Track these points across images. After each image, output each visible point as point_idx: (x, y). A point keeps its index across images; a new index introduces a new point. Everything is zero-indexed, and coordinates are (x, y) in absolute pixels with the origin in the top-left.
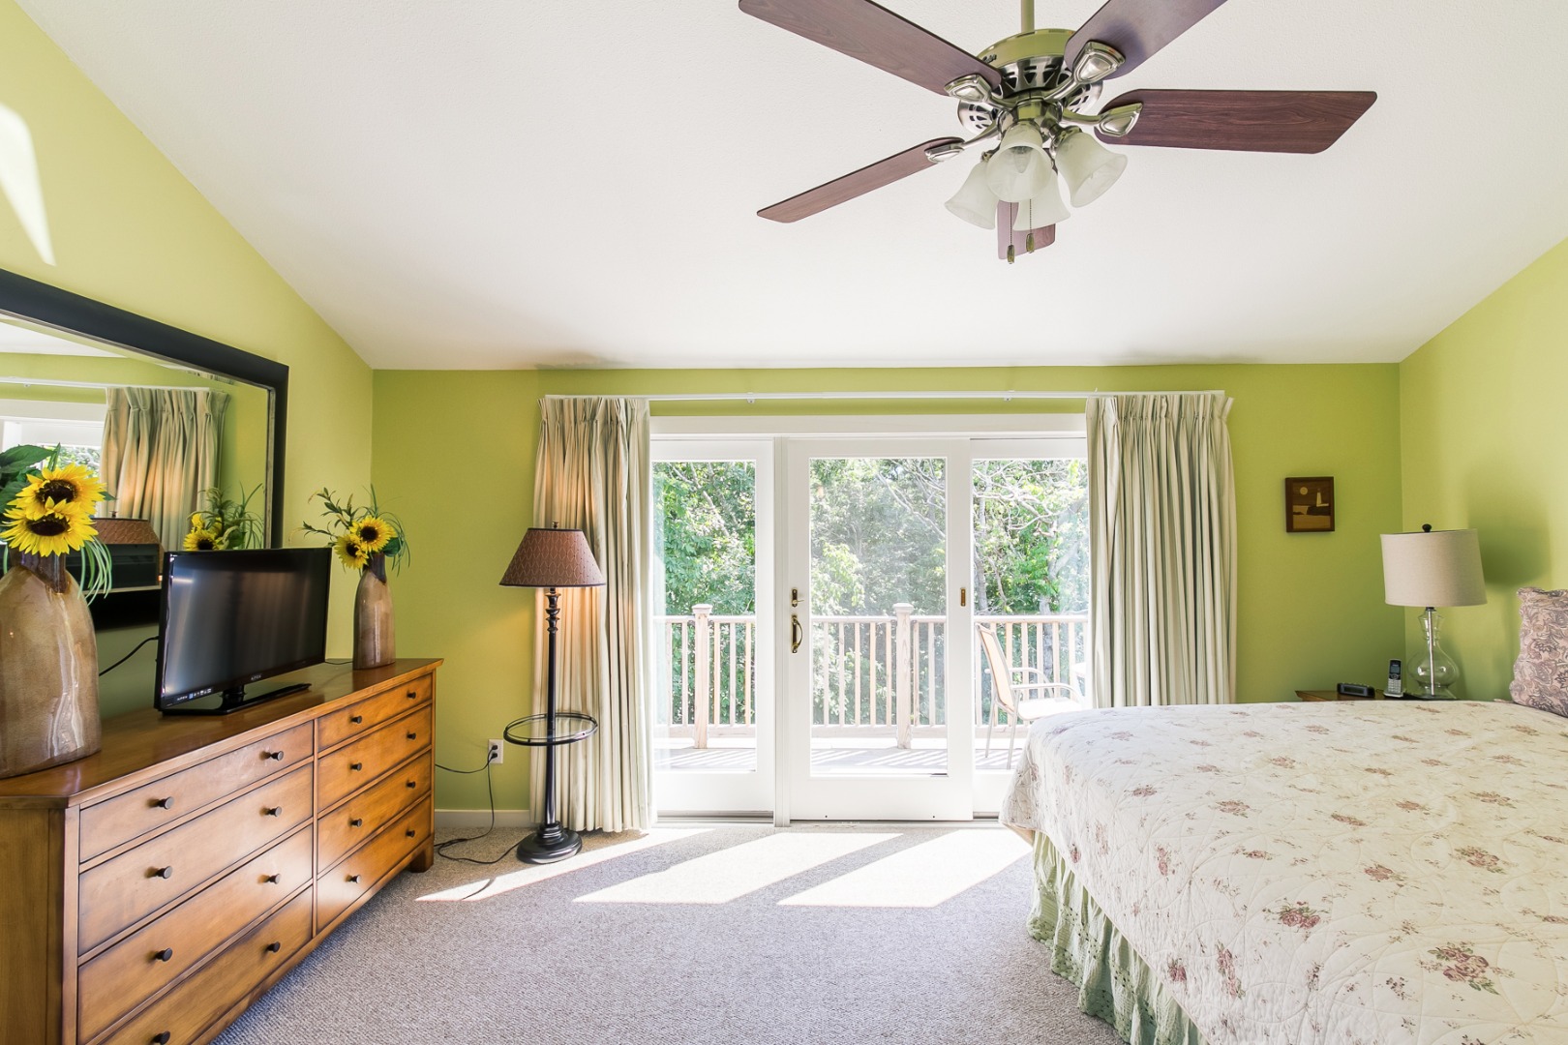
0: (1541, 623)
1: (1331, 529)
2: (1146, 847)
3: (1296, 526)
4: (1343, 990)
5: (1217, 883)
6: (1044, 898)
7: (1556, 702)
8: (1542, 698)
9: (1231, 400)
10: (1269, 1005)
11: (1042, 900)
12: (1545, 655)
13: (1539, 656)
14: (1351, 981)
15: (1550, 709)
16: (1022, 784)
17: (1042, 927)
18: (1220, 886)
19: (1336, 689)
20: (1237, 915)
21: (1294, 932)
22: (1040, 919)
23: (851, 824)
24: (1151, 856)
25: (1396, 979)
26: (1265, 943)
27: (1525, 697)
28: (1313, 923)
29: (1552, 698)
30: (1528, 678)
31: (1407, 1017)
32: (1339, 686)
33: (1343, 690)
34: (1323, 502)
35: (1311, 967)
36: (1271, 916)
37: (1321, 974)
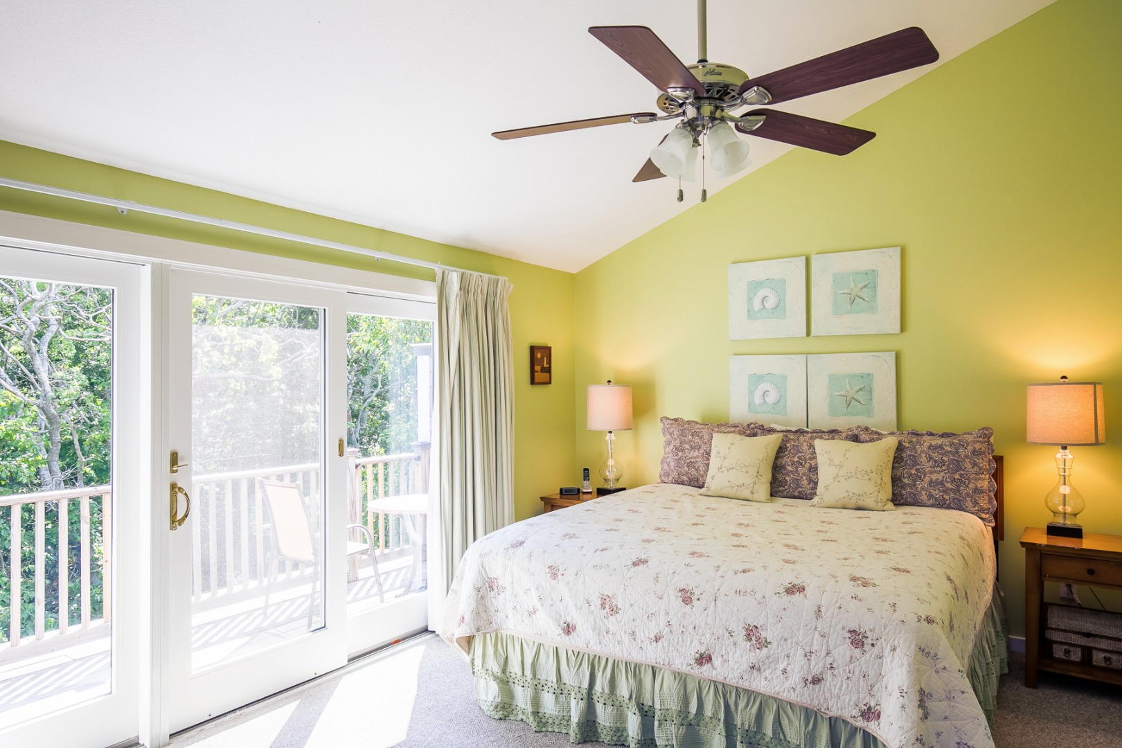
0: (675, 436)
1: (550, 383)
2: (666, 594)
3: (536, 380)
4: (837, 610)
5: (738, 592)
6: (501, 685)
7: (685, 478)
8: (679, 478)
9: (512, 286)
10: (789, 641)
11: (500, 688)
12: (680, 454)
13: (677, 455)
14: (838, 605)
15: (682, 483)
16: (482, 597)
17: (503, 708)
18: (742, 593)
19: (559, 492)
20: (759, 603)
21: (797, 597)
22: (501, 703)
23: (238, 713)
24: (673, 598)
25: (854, 596)
26: (784, 609)
27: (670, 479)
28: (804, 589)
29: (684, 477)
30: (672, 468)
31: (868, 607)
32: (561, 490)
33: (564, 493)
34: (547, 364)
35: (816, 608)
36: (781, 595)
37: (823, 609)
